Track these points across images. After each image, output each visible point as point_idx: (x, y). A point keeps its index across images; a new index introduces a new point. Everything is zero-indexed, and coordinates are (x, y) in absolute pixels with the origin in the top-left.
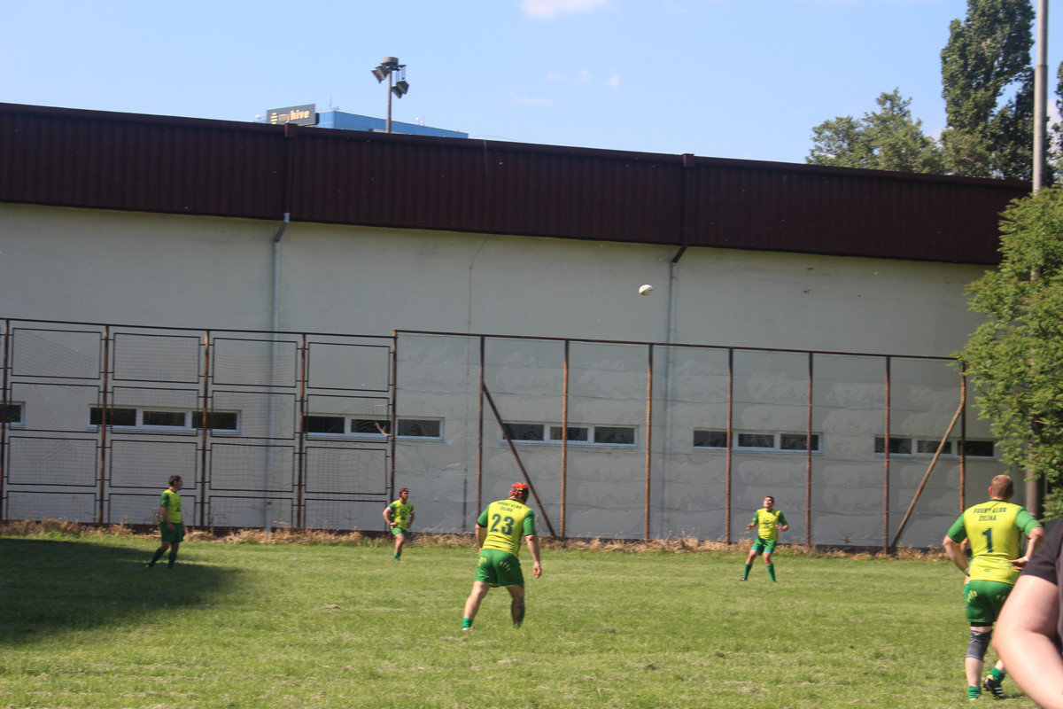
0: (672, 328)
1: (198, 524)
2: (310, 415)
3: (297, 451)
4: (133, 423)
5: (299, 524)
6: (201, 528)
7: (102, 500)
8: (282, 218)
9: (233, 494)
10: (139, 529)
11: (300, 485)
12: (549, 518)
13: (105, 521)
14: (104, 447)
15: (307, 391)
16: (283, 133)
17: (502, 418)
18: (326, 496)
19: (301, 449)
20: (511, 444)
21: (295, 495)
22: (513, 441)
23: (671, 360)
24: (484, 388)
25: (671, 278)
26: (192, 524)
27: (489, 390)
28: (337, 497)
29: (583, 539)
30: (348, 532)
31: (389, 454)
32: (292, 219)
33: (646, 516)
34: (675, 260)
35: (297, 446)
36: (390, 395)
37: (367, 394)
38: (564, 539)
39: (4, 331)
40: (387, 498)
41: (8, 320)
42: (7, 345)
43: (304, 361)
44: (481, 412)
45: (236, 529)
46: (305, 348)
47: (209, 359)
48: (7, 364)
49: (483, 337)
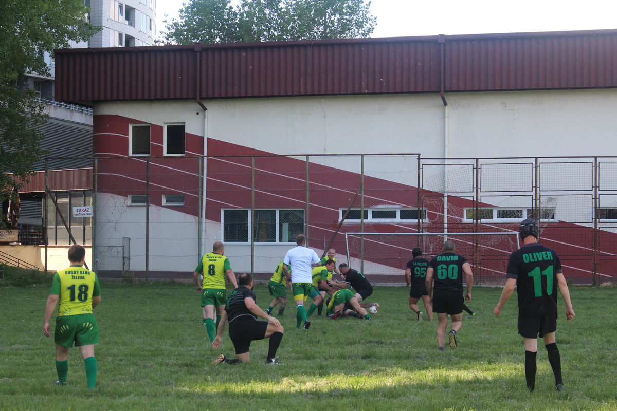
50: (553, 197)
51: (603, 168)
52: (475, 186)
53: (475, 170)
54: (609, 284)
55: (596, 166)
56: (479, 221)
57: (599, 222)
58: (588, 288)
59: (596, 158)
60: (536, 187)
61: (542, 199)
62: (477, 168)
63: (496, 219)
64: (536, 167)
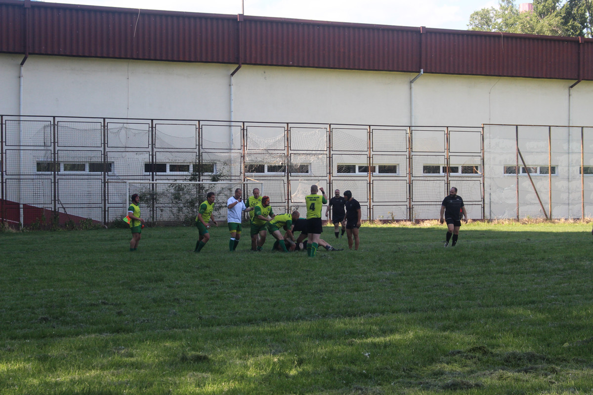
0: (571, 119)
1: (408, 218)
2: (451, 166)
3: (446, 182)
6: (410, 220)
7: (370, 208)
8: (419, 72)
9: (423, 203)
10: (385, 222)
12: (545, 210)
13: (372, 219)
14: (370, 183)
15: (450, 154)
16: (420, 31)
17: (526, 164)
19: (447, 181)
20: (529, 176)
22: (530, 174)
23: (570, 134)
24: (518, 150)
25: (570, 95)
26: (406, 219)
27: (520, 150)
29: (557, 219)
31: (482, 182)
32: (424, 72)
33: (582, 207)
34: (572, 87)
35: (446, 180)
36: (481, 154)
37: (472, 154)
38: (551, 219)
39: (328, 130)
40: (482, 203)
41: (330, 125)
42: (330, 136)
43: (448, 140)
44: (518, 161)
45: (423, 220)
46: (448, 134)
47: (410, 140)
48: (330, 146)
49: (517, 126)
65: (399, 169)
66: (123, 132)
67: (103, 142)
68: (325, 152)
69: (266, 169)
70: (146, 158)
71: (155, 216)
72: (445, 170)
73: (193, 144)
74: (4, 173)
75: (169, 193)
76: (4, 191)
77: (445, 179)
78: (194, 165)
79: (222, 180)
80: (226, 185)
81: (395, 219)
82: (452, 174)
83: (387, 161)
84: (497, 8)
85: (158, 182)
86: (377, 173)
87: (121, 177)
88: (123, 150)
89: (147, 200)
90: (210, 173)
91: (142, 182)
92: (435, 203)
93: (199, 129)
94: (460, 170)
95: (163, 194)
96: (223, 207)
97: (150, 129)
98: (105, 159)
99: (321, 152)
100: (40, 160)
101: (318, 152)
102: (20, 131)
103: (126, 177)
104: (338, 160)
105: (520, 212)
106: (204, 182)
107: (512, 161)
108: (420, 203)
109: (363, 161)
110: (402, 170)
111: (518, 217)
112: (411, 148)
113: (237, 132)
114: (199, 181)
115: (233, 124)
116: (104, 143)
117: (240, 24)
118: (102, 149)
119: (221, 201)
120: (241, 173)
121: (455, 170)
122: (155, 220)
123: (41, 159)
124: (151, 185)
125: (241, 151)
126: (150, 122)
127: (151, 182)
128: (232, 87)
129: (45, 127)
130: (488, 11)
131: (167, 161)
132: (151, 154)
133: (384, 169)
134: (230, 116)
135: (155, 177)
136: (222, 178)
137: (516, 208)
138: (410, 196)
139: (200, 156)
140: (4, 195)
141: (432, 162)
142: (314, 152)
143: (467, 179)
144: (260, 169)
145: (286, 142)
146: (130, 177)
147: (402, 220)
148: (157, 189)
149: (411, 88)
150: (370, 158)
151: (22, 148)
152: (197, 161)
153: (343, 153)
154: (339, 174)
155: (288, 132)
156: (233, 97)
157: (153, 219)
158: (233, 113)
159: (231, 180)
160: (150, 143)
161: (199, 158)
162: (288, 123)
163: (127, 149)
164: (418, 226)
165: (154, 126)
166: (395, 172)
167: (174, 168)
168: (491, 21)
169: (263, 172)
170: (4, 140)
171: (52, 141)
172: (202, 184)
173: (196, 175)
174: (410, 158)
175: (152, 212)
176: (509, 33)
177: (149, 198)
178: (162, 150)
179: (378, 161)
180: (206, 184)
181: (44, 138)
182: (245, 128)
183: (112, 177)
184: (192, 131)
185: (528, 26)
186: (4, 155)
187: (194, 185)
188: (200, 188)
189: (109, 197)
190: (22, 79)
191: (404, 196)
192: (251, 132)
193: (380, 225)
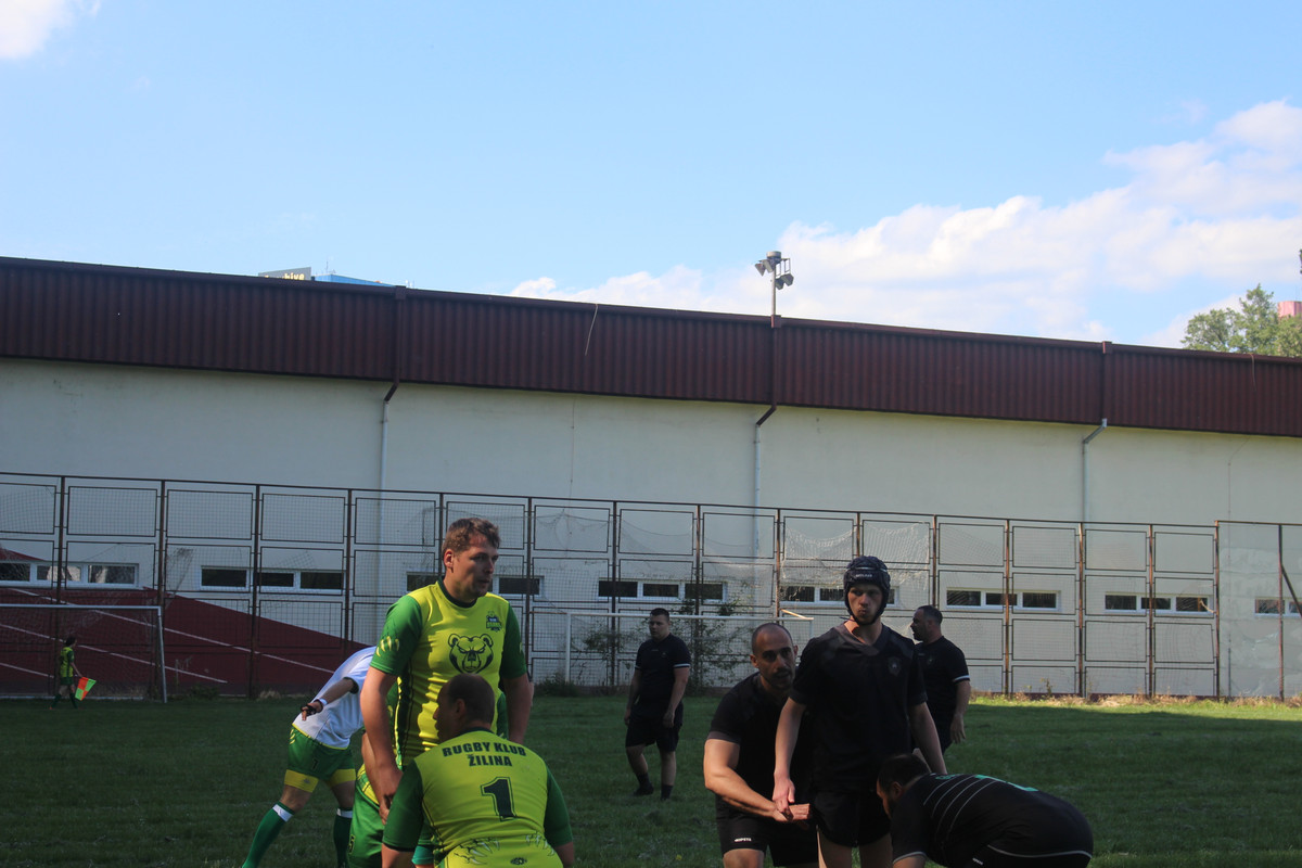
1: (1077, 692)
2: (1157, 597)
3: (1148, 626)
4: (978, 604)
5: (1150, 689)
6: (1080, 695)
7: (1007, 672)
8: (1100, 423)
9: (1104, 664)
10: (1034, 696)
11: (1151, 656)
13: (1010, 691)
14: (1007, 626)
15: (1155, 574)
16: (1102, 350)
17: (1297, 595)
18: (1170, 665)
21: (1147, 665)
24: (1283, 570)
26: (1073, 692)
27: (1287, 571)
28: (1177, 666)
30: (1186, 696)
31: (1215, 628)
32: (1108, 424)
35: (1148, 623)
36: (1213, 577)
37: (1196, 576)
39: (933, 526)
40: (1214, 666)
41: (936, 517)
42: (935, 538)
43: (1152, 550)
44: (1281, 591)
45: (1105, 696)
46: (1152, 537)
47: (1082, 550)
48: (935, 555)
49: (1280, 525)
50: (187, 547)
51: (269, 505)
52: (57, 524)
53: (58, 496)
54: (272, 693)
55: (257, 500)
56: (63, 585)
57: (260, 592)
58: (242, 700)
59: (258, 486)
60: (161, 530)
61: (171, 550)
62: (62, 493)
63: (34, 581)
64: (162, 497)
65: (1060, 599)
66: (562, 522)
67: (526, 540)
68: (926, 567)
69: (817, 595)
70: (602, 571)
71: (616, 676)
72: (1145, 603)
73: (687, 547)
74: (351, 592)
75: (642, 634)
76: (350, 625)
77: (1147, 620)
78: (686, 585)
79: (737, 613)
80: (745, 623)
81: (1053, 692)
82: (1158, 611)
83: (1039, 586)
84: (1238, 309)
85: (622, 614)
86: (1020, 606)
87: (557, 605)
88: (561, 554)
89: (602, 646)
90: (717, 601)
91: (594, 613)
92: (1127, 665)
93: (700, 519)
94: (1173, 604)
95: (631, 636)
96: (739, 662)
97: (612, 518)
98: (528, 571)
99: (919, 567)
100: (415, 570)
101: (914, 566)
102: (379, 518)
103: (566, 605)
104: (950, 582)
105: (1285, 685)
106: (706, 616)
107: (1271, 589)
108: (1100, 664)
109: (995, 584)
110: (1067, 602)
111: (1282, 693)
112: (1083, 561)
113: (766, 526)
114: (697, 614)
115: (759, 512)
116: (529, 543)
117: (776, 333)
118: (525, 553)
119: (735, 651)
120: (773, 601)
121: (1164, 604)
122: (615, 684)
123: (417, 569)
124: (610, 619)
125: (774, 562)
126: (611, 505)
127: (611, 614)
128: (759, 445)
129: (424, 512)
130: (1222, 315)
131: (640, 576)
132: (611, 563)
133: (1033, 600)
134: (754, 498)
135: (618, 606)
136: (737, 610)
137: (1279, 677)
138: (1081, 650)
139: (698, 568)
140: (350, 632)
141: (1121, 588)
142: (906, 566)
143: (1188, 621)
144: (806, 594)
145: (855, 544)
146: (573, 605)
147: (1066, 695)
148: (621, 627)
149: (1083, 453)
150: (1007, 578)
151: (382, 548)
152: (694, 578)
153: (958, 567)
154: (951, 606)
155: (858, 529)
156: (760, 464)
157: (612, 681)
158: (759, 494)
159: (753, 613)
160: (611, 543)
161: (698, 572)
162: (859, 513)
163: (570, 555)
164: (1095, 707)
165: (618, 513)
166: (1054, 606)
167: (650, 590)
168: (1226, 333)
169: (812, 600)
170: (352, 534)
171: (437, 537)
172: (702, 620)
173: (692, 604)
174: (1082, 581)
175: (610, 669)
176: (1266, 356)
177: (605, 642)
178: (632, 557)
179: (1024, 585)
180: (709, 619)
181: (423, 532)
182: (782, 521)
183: (540, 604)
184: (686, 525)
185: (1296, 343)
186: (352, 560)
187: (687, 621)
188: (699, 626)
189: (535, 639)
190: (386, 425)
191: (1070, 651)
192: (791, 528)
193: (1027, 703)
